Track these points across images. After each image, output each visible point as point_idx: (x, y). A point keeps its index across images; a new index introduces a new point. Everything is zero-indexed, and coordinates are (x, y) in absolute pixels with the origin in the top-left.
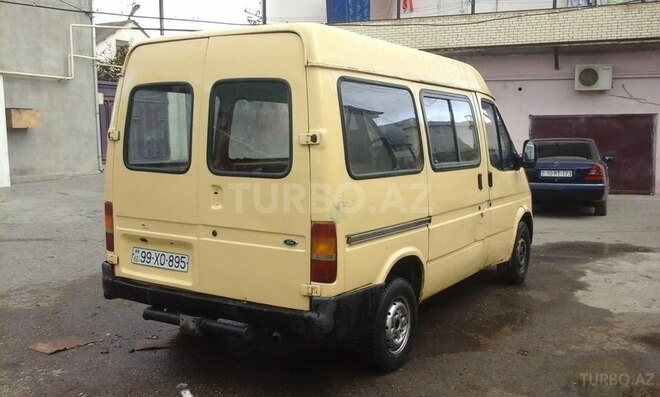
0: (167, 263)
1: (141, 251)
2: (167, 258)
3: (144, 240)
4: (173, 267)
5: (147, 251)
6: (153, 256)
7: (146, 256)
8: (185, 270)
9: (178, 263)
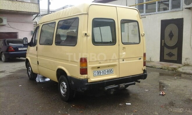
0: (107, 73)
1: (96, 71)
2: (106, 71)
3: (99, 68)
4: (109, 73)
5: (99, 71)
6: (101, 72)
7: (99, 73)
8: (113, 73)
9: (110, 72)
